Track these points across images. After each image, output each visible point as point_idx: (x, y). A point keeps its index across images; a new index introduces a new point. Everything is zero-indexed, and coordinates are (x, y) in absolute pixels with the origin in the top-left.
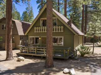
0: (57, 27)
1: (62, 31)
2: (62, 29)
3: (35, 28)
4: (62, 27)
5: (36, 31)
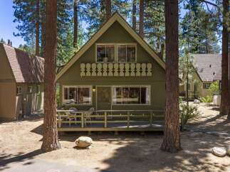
0: (138, 65)
1: (150, 74)
2: (149, 70)
3: (83, 66)
4: (150, 66)
5: (86, 72)
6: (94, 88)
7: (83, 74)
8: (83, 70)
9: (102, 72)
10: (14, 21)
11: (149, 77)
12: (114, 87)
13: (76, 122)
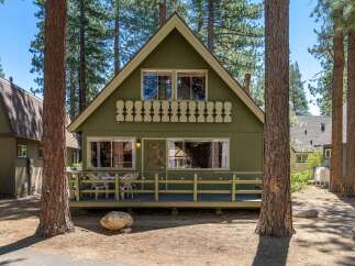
0: (212, 103)
1: (228, 119)
3: (120, 105)
4: (228, 106)
5: (125, 114)
6: (139, 141)
7: (120, 118)
8: (120, 111)
9: (152, 115)
10: (32, 71)
11: (227, 123)
12: (170, 141)
13: (107, 191)
